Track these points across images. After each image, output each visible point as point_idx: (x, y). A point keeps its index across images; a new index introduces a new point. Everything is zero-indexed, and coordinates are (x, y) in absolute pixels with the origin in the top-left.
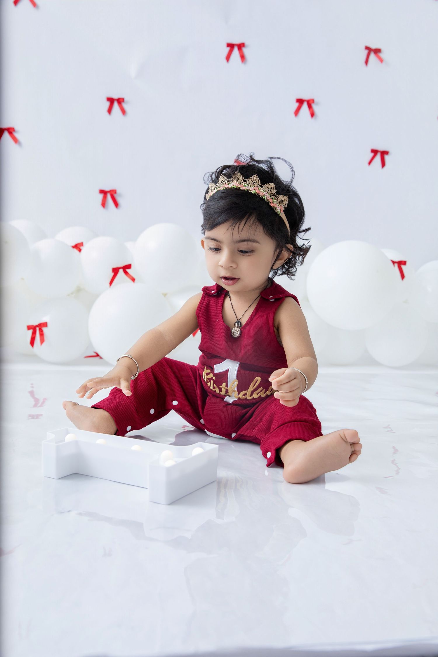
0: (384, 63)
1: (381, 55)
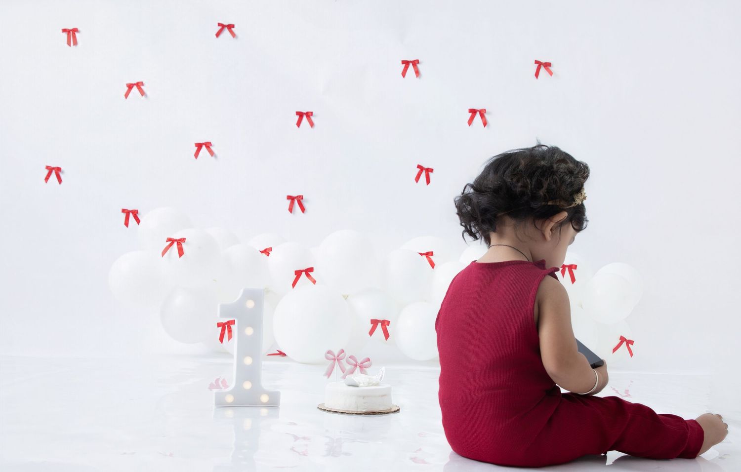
1: (551, 68)
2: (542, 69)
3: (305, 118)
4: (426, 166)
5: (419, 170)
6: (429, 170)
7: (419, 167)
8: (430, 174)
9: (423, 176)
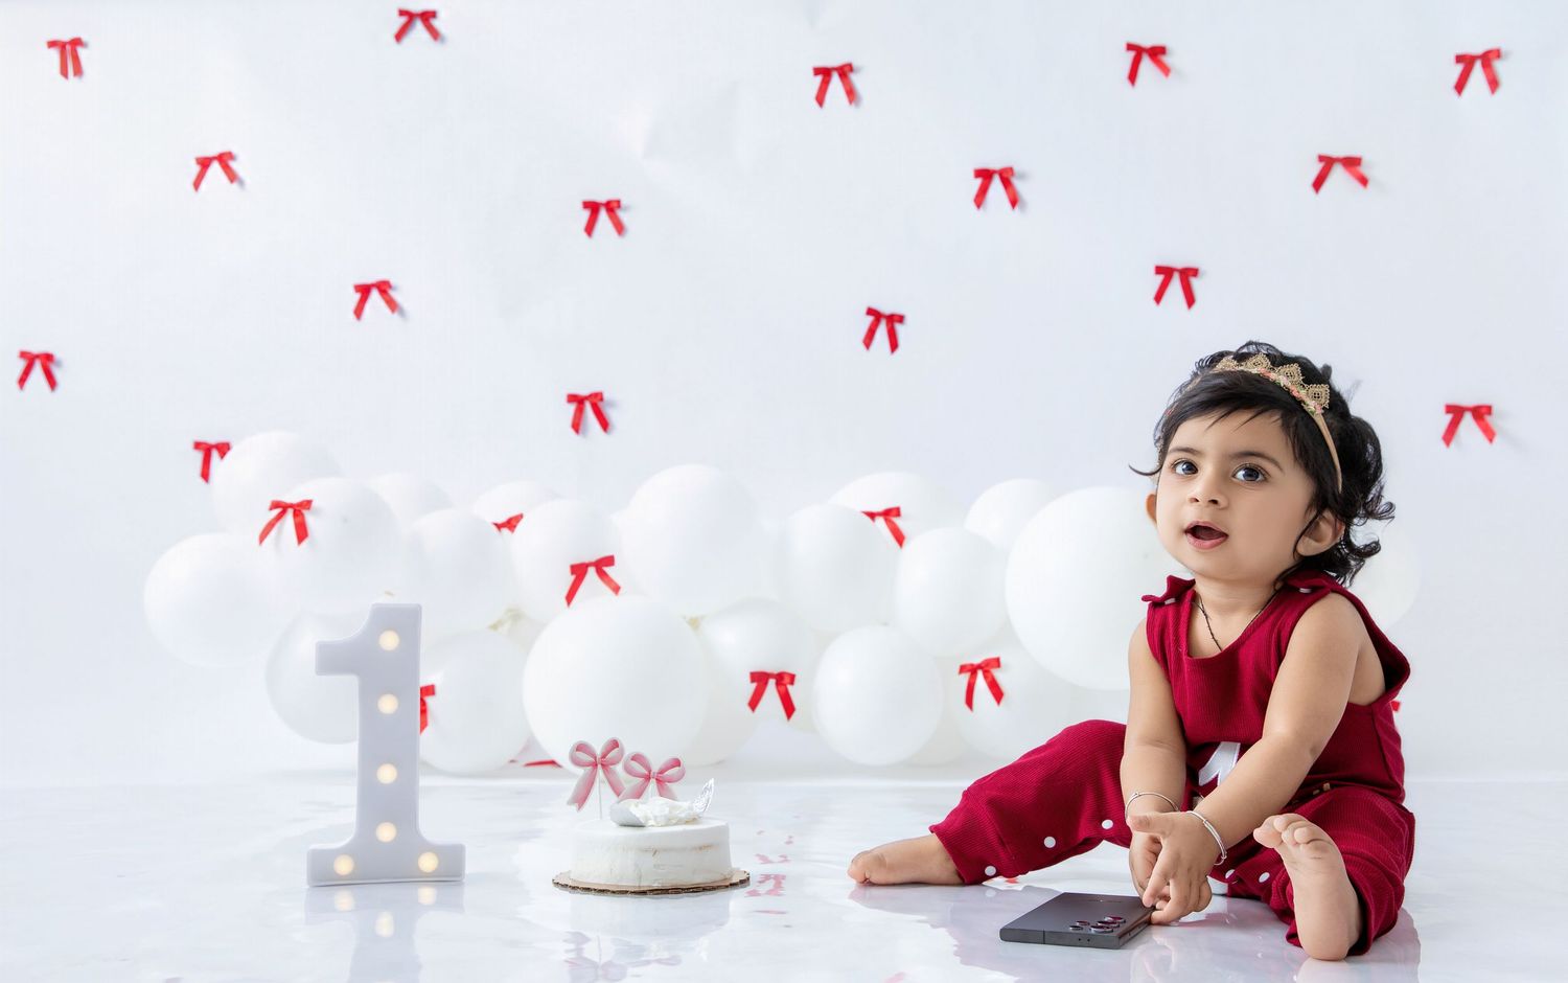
2: (1146, 64)
3: (603, 215)
4: (886, 310)
5: (870, 319)
6: (894, 320)
7: (870, 312)
8: (898, 327)
9: (882, 331)
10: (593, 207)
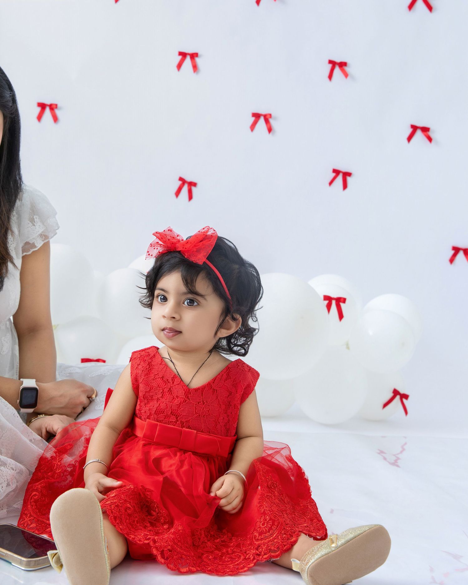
0: (348, 78)
1: (347, 69)
2: (337, 70)
3: (48, 110)
4: (188, 179)
5: (180, 182)
6: (192, 184)
7: (181, 179)
8: (193, 189)
9: (185, 189)
10: (43, 106)
